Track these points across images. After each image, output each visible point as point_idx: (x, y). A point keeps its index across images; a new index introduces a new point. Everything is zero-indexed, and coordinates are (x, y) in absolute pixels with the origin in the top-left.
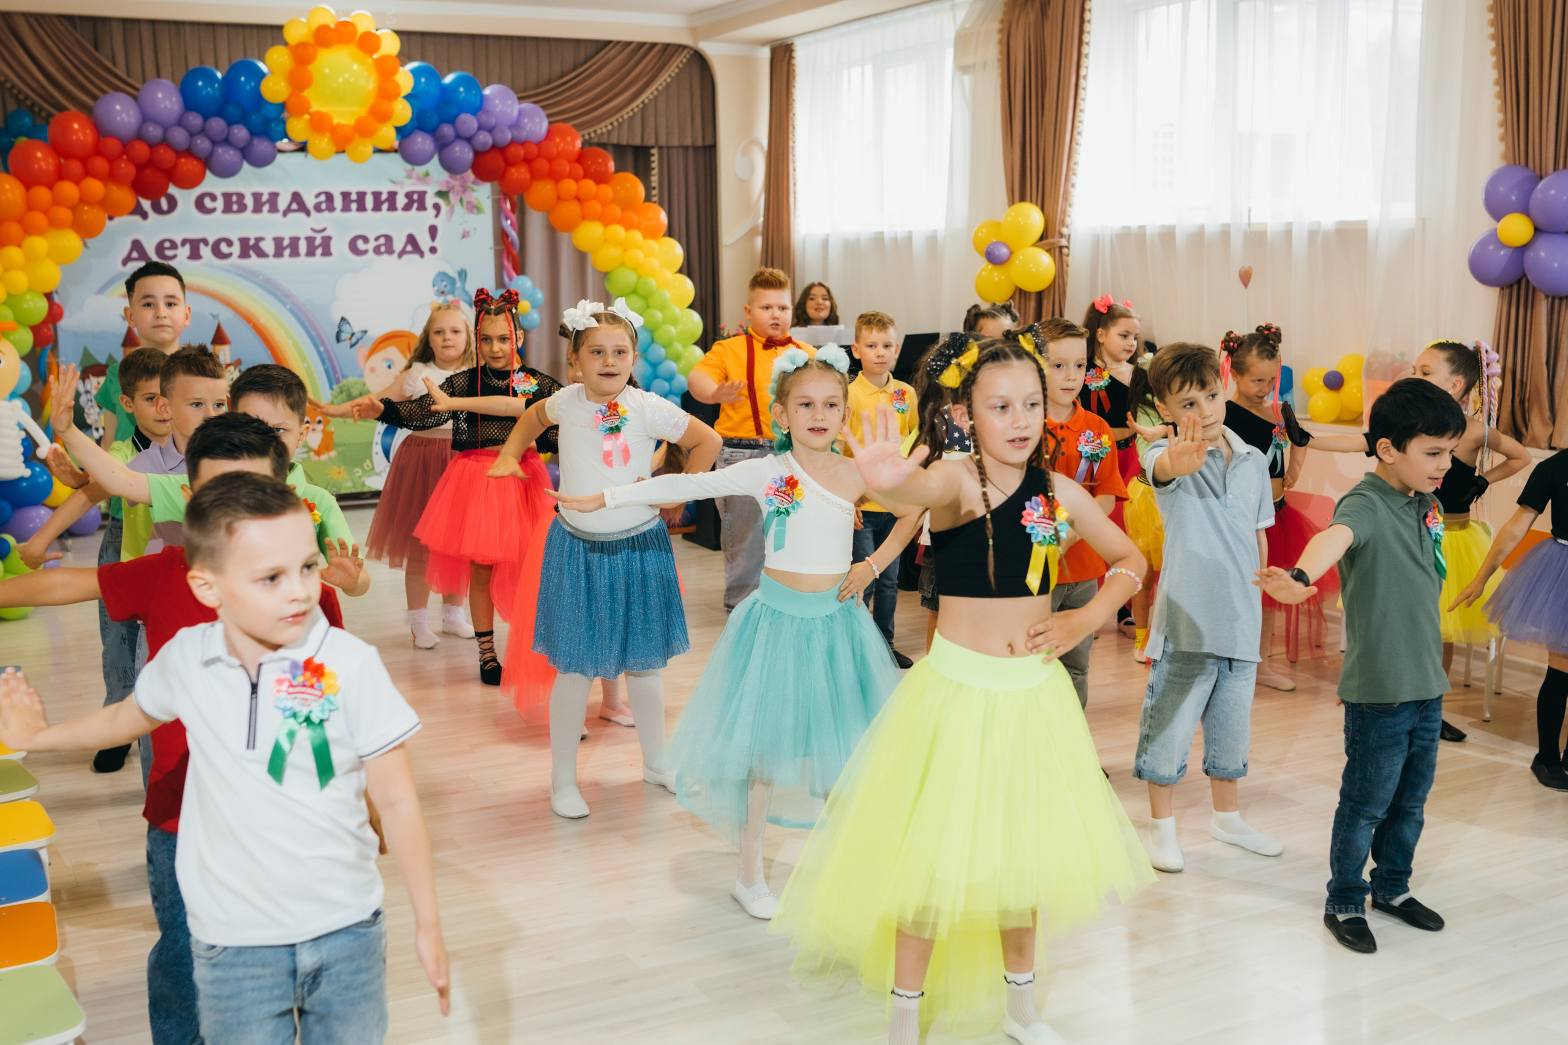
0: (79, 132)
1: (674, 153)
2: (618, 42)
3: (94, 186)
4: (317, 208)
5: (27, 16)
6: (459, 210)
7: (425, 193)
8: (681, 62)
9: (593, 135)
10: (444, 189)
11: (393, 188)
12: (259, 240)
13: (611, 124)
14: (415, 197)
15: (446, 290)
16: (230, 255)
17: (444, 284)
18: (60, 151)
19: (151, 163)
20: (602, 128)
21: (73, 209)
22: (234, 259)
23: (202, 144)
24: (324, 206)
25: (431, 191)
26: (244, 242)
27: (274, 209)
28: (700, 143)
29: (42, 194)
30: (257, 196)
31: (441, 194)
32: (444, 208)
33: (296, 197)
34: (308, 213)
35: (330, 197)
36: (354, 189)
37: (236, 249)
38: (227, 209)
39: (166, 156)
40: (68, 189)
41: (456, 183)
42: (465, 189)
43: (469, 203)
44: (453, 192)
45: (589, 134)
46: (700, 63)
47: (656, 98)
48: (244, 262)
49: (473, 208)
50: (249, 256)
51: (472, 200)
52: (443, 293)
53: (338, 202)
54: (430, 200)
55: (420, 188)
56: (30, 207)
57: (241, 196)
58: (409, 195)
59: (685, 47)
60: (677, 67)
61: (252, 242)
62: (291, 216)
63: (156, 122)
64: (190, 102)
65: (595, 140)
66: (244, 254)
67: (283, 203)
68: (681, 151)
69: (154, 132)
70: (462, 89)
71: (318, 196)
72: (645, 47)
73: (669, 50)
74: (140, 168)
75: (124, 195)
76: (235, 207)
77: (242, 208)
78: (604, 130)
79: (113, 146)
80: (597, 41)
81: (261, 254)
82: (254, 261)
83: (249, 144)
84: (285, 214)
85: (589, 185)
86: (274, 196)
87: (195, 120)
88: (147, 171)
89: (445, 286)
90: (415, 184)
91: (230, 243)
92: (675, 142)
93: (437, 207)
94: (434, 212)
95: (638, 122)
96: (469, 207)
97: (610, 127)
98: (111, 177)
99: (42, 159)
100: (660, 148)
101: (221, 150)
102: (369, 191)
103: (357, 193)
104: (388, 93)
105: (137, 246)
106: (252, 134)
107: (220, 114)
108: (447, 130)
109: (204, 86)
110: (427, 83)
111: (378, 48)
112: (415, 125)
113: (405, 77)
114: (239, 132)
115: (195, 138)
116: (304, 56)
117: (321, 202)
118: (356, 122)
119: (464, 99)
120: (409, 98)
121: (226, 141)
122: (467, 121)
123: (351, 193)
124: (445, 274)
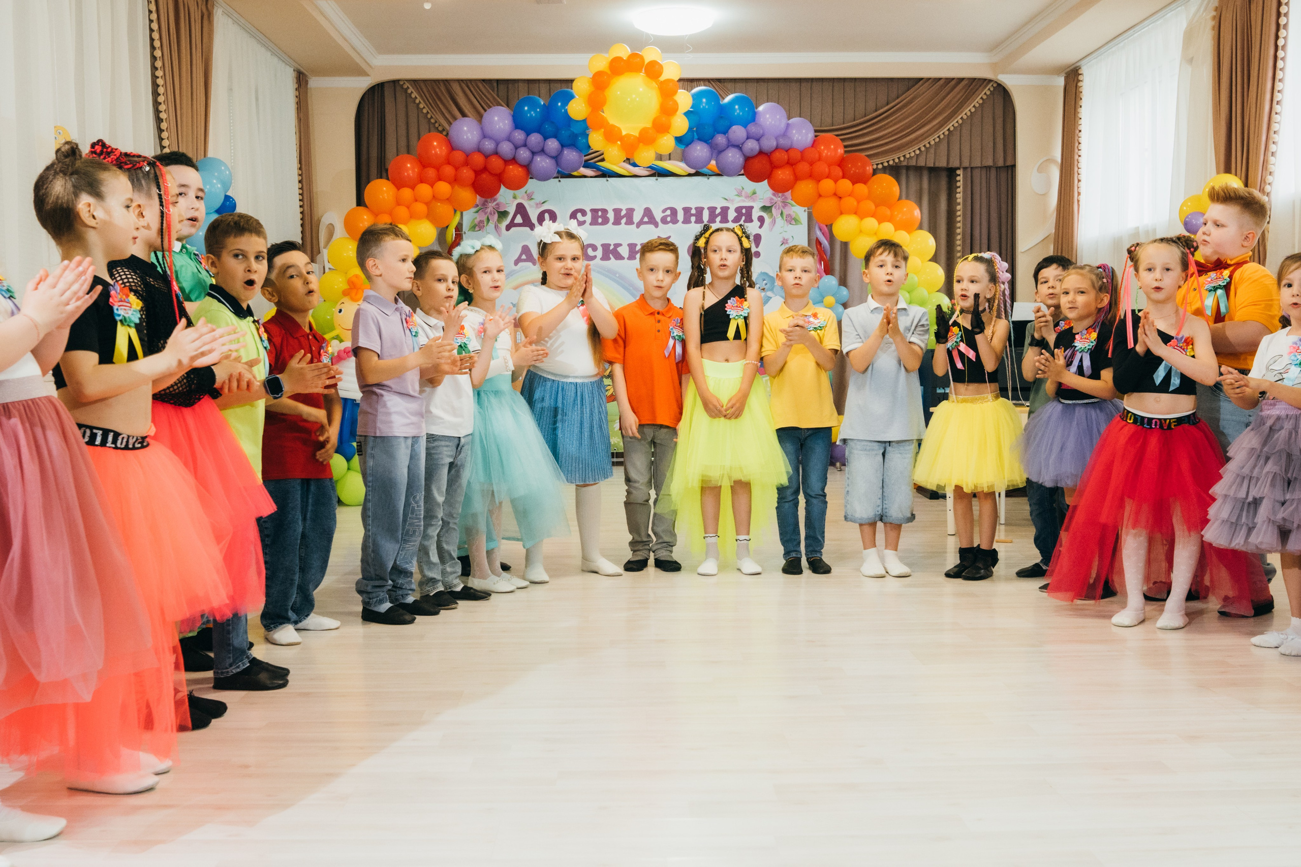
0: (437, 148)
1: (977, 173)
2: (929, 79)
3: (443, 187)
4: (664, 221)
5: (460, 81)
6: (780, 221)
7: (752, 207)
8: (985, 94)
9: (902, 159)
10: (768, 204)
11: (725, 204)
12: (617, 245)
13: (919, 149)
14: (744, 211)
15: (766, 287)
16: (595, 257)
17: (765, 282)
18: (424, 163)
19: (485, 169)
20: (910, 152)
21: (427, 204)
22: (598, 260)
23: (524, 154)
24: (669, 219)
25: (757, 206)
26: (605, 247)
27: (630, 222)
28: (1000, 163)
29: (407, 193)
30: (617, 211)
31: (765, 208)
32: (767, 220)
33: (648, 212)
34: (656, 225)
35: (674, 212)
36: (693, 205)
37: (599, 253)
38: (594, 222)
39: (495, 163)
40: (424, 190)
41: (778, 199)
42: (785, 204)
43: (789, 216)
44: (775, 207)
45: (899, 158)
46: (1002, 94)
47: (961, 125)
48: (606, 263)
49: (792, 220)
50: (609, 259)
51: (792, 213)
52: (764, 289)
53: (681, 216)
54: (756, 214)
55: (748, 204)
56: (398, 203)
57: (605, 211)
58: (738, 210)
59: (990, 81)
60: (982, 98)
61: (612, 247)
62: (643, 227)
63: (490, 138)
64: (518, 124)
65: (905, 164)
66: (605, 257)
67: (637, 217)
68: (984, 171)
69: (489, 146)
70: (737, 107)
71: (664, 211)
72: (953, 83)
73: (975, 84)
74: (477, 173)
75: (466, 194)
76: (600, 220)
77: (606, 221)
78: (913, 154)
79: (459, 157)
80: (909, 79)
81: (619, 257)
82: (613, 262)
83: (560, 153)
84: (638, 226)
85: (845, 184)
86: (630, 211)
87: (519, 136)
88: (484, 176)
89: (766, 284)
90: (744, 201)
91: (595, 248)
92: (977, 163)
93: (761, 220)
94: (759, 224)
95: (944, 146)
96: (788, 219)
97: (918, 152)
98: (455, 181)
99: (410, 168)
100: (965, 169)
101: (538, 159)
102: (706, 207)
103: (696, 208)
104: (668, 109)
105: (526, 250)
106: (563, 146)
107: (539, 131)
108: (720, 139)
109: (529, 111)
110: (706, 104)
111: (660, 74)
112: (696, 137)
113: (684, 99)
114: (553, 145)
115: (519, 150)
116: (600, 82)
117: (667, 216)
118: (641, 133)
119: (739, 114)
120: (687, 114)
121: (542, 151)
122: (738, 132)
123: (691, 209)
124: (766, 274)
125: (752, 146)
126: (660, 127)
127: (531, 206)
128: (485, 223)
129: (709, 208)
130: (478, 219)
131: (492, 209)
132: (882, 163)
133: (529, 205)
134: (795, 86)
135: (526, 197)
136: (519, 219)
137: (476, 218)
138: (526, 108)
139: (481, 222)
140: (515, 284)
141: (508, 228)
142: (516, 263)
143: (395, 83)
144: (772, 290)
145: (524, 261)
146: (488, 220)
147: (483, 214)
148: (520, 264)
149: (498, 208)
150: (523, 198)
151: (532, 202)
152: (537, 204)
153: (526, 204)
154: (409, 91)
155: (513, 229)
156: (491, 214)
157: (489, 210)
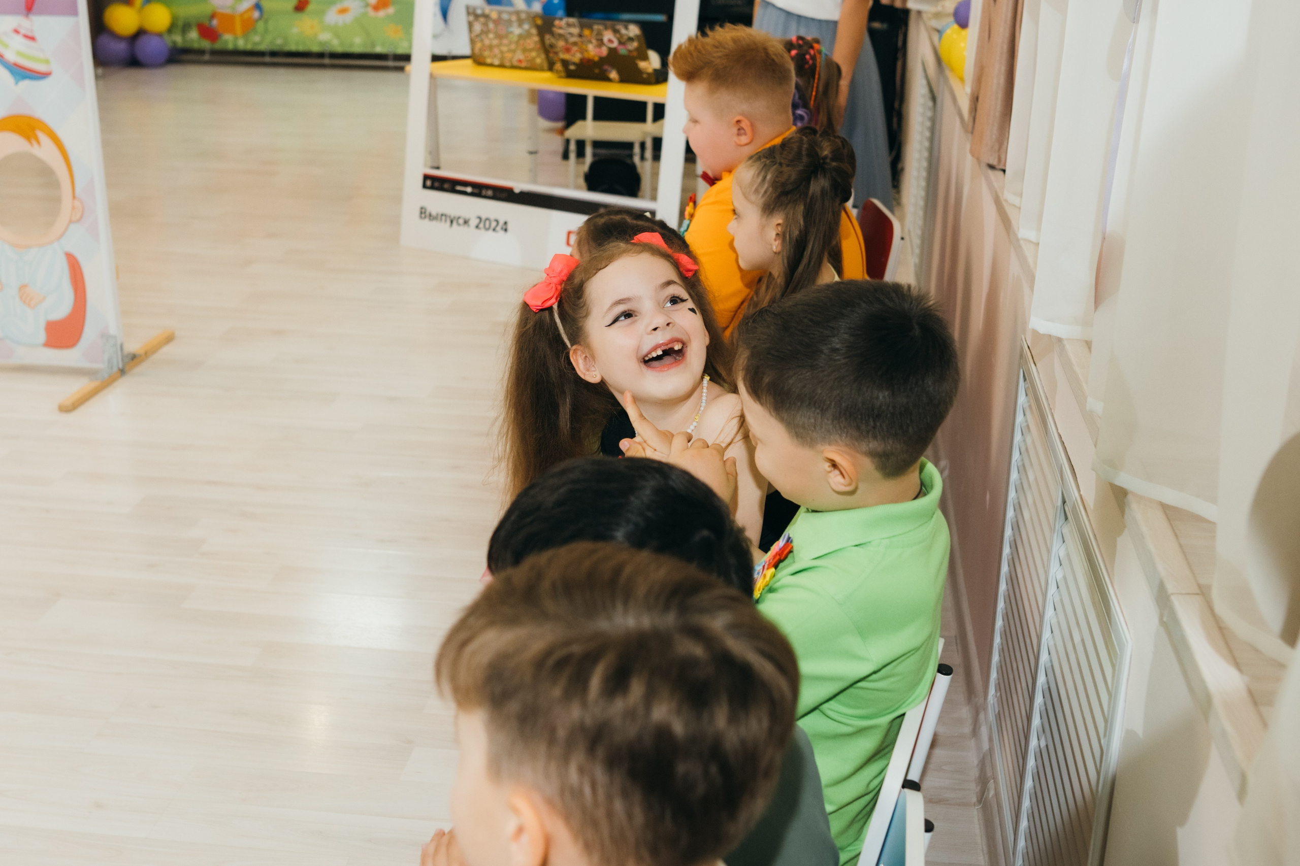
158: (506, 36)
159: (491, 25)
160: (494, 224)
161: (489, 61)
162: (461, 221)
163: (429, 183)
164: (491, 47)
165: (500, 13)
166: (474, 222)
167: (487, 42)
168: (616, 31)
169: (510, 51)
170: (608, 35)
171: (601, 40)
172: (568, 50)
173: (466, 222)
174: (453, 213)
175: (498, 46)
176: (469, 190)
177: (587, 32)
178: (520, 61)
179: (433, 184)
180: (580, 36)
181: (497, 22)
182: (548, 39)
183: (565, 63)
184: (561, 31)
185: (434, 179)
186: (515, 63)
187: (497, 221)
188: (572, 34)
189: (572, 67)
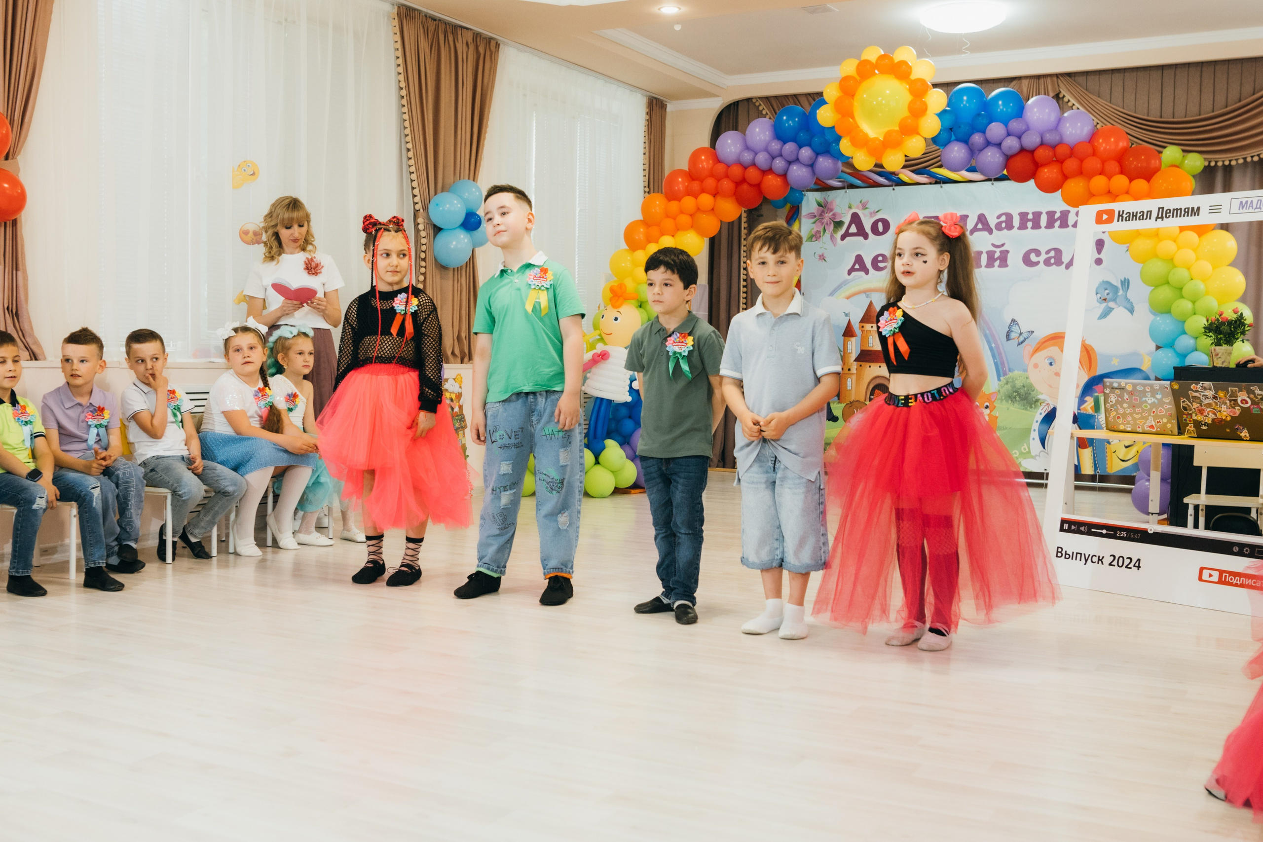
0: (704, 162)
3: (706, 199)
4: (999, 227)
15: (1108, 297)
18: (693, 177)
19: (744, 180)
21: (692, 215)
23: (779, 164)
24: (1004, 225)
29: (674, 205)
33: (982, 219)
34: (990, 231)
35: (1009, 217)
36: (1030, 210)
39: (753, 174)
40: (689, 202)
52: (1105, 300)
53: (1016, 222)
56: (667, 215)
63: (751, 149)
64: (780, 136)
67: (970, 224)
69: (747, 157)
71: (999, 217)
74: (738, 184)
75: (728, 205)
79: (721, 169)
83: (814, 161)
85: (1122, 180)
87: (776, 146)
88: (743, 187)
89: (1108, 294)
98: (717, 193)
99: (681, 183)
101: (794, 167)
102: (1044, 211)
103: (1033, 213)
104: (917, 111)
105: (859, 259)
106: (817, 154)
107: (794, 140)
108: (977, 139)
109: (787, 120)
110: (967, 101)
111: (909, 74)
112: (953, 138)
113: (937, 100)
114: (806, 153)
115: (775, 160)
116: (848, 88)
117: (1002, 222)
118: (885, 137)
119: (1002, 110)
120: (941, 115)
121: (797, 160)
122: (996, 130)
123: (1028, 214)
124: (1108, 283)
125: (1012, 144)
126: (908, 129)
127: (865, 216)
128: (822, 233)
129: (1047, 213)
130: (815, 230)
131: (829, 219)
132: (1237, 160)
133: (863, 214)
134: (1156, 75)
135: (861, 207)
136: (853, 229)
137: (813, 229)
138: (785, 118)
139: (819, 232)
140: (848, 293)
141: (843, 238)
142: (849, 273)
143: (749, 100)
144: (1114, 300)
145: (857, 270)
146: (825, 230)
147: (820, 224)
148: (854, 274)
149: (835, 218)
150: (857, 207)
151: (867, 212)
152: (871, 214)
153: (861, 213)
154: (761, 108)
155: (848, 239)
156: (827, 224)
157: (825, 221)
158: (1140, 406)
159: (1126, 396)
160: (1127, 562)
161: (1122, 427)
162: (1095, 559)
163: (1066, 526)
164: (1124, 416)
165: (1134, 385)
166: (1108, 560)
167: (1121, 411)
168: (1250, 392)
169: (1142, 418)
170: (1242, 396)
171: (1236, 401)
172: (1201, 412)
173: (1100, 560)
174: (1088, 552)
175: (1131, 414)
176: (1104, 532)
177: (1221, 394)
178: (1152, 427)
179: (1070, 527)
180: (1215, 398)
181: (1131, 393)
182: (1184, 403)
183: (1197, 424)
184: (1196, 394)
185: (1070, 522)
186: (1147, 429)
187: (1131, 559)
188: (1206, 397)
189: (1204, 428)
